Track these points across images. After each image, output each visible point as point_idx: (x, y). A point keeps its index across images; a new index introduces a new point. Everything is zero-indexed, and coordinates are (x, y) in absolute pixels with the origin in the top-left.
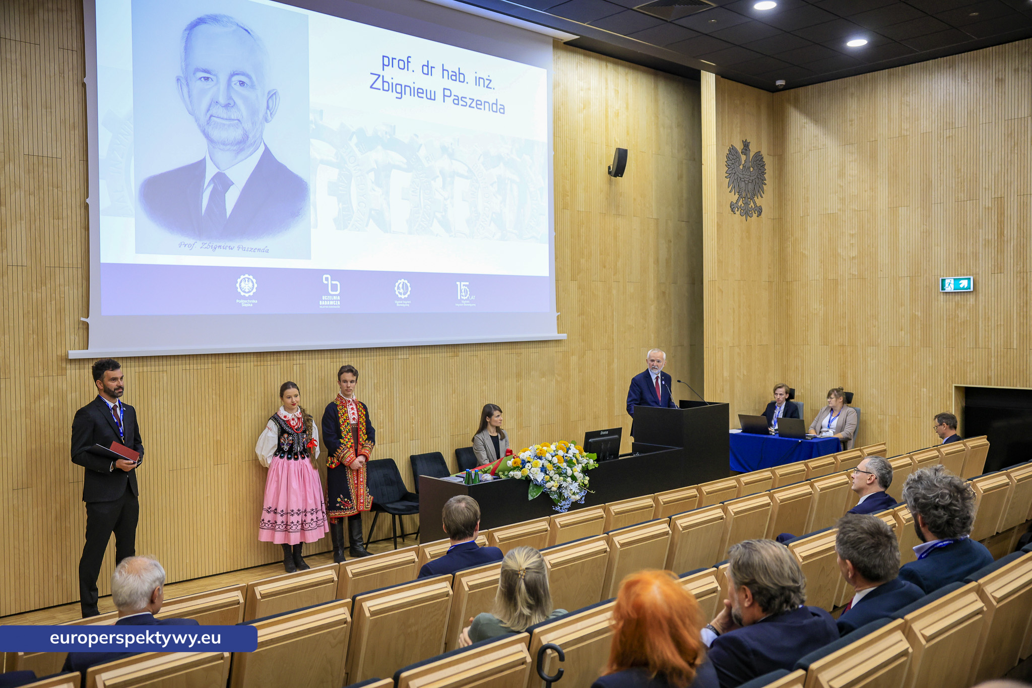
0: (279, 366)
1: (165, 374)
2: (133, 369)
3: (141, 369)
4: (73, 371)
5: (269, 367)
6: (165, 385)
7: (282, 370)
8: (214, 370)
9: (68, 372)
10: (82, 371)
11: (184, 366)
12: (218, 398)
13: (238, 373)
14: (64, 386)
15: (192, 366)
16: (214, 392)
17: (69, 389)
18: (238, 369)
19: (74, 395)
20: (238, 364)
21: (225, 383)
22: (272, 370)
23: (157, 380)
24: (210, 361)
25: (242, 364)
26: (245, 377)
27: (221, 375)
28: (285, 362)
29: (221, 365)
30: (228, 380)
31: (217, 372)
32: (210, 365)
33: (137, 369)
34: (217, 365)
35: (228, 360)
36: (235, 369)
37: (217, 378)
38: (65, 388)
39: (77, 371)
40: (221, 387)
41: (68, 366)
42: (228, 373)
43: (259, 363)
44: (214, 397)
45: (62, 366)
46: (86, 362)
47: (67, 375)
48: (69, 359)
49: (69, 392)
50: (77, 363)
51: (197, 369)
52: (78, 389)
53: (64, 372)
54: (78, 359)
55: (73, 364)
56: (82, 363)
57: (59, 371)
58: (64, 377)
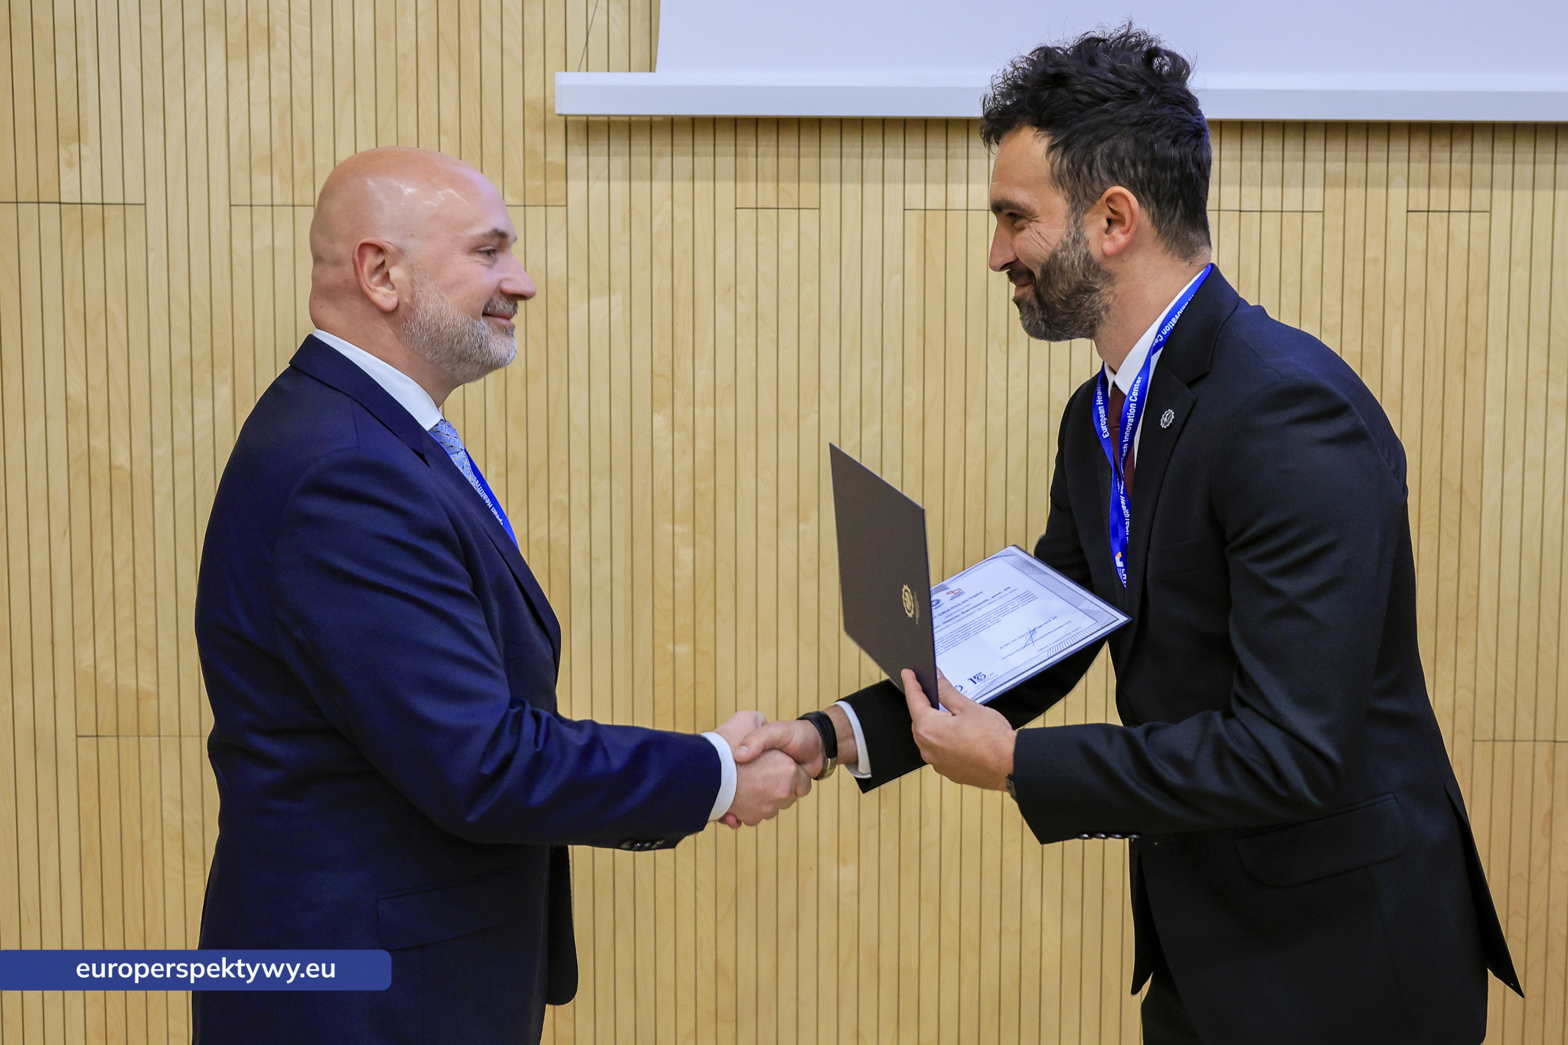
2: (894, 190)
3: (936, 193)
4: (599, 186)
8: (1334, 219)
9: (576, 188)
10: (640, 187)
14: (557, 260)
17: (578, 270)
18: (1479, 223)
21: (1395, 297)
24: (1315, 167)
27: (1375, 251)
29: (1376, 194)
30: (1416, 283)
31: (1354, 234)
32: (1314, 196)
33: (915, 191)
34: (1355, 194)
35: (1419, 169)
36: (1459, 222)
37: (1354, 269)
38: (557, 269)
40: (1373, 317)
41: (577, 161)
42: (1417, 241)
45: (545, 156)
46: (661, 143)
47: (566, 206)
48: (577, 121)
49: (576, 290)
50: (618, 146)
51: (1240, 211)
52: (620, 280)
53: (554, 191)
54: (621, 123)
55: (598, 147)
56: (641, 146)
57: (536, 182)
58: (556, 214)
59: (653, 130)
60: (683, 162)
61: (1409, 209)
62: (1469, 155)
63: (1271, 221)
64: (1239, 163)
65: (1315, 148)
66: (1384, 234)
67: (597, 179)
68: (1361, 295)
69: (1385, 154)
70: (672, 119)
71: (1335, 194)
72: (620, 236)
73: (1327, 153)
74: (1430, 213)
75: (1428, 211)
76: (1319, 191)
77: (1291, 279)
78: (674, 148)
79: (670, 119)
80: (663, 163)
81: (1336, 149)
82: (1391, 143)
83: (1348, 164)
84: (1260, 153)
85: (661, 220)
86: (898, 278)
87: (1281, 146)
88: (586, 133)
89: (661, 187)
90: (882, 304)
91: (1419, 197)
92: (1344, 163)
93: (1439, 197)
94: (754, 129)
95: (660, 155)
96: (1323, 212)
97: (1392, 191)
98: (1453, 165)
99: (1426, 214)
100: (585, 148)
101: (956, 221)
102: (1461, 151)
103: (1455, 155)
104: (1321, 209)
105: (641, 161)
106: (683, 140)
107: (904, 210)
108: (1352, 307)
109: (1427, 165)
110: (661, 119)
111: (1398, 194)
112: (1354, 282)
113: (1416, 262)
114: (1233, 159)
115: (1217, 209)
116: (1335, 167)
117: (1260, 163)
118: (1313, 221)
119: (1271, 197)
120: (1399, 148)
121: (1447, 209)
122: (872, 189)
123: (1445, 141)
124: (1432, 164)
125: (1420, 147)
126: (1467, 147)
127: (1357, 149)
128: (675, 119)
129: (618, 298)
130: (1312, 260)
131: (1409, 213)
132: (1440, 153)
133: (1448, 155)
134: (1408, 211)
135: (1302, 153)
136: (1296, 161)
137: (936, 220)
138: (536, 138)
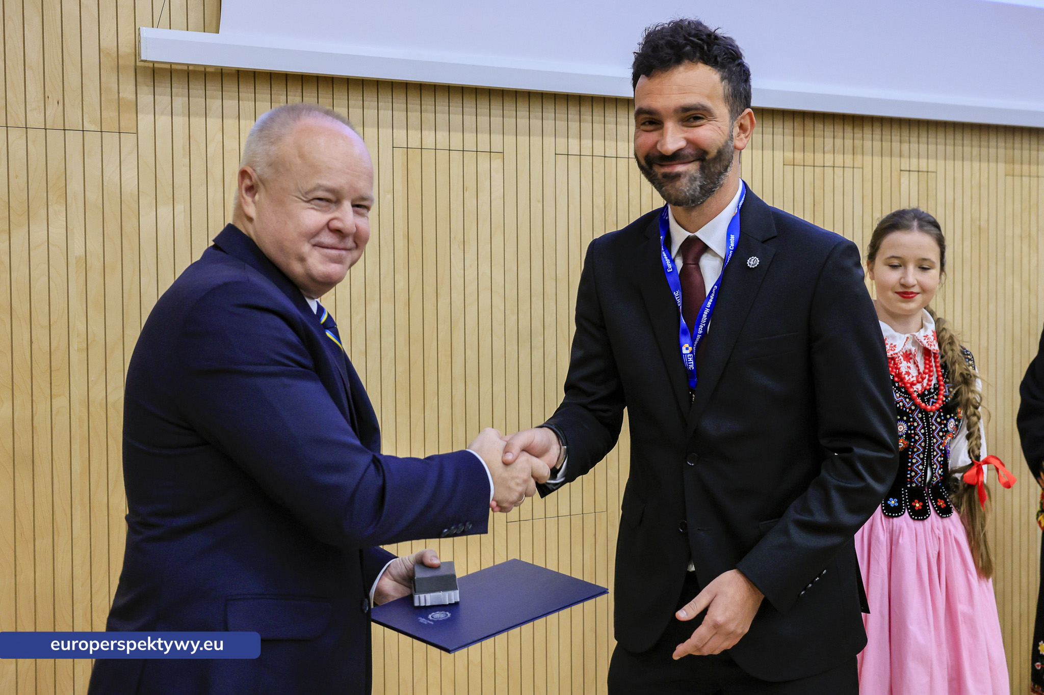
0: (858, 172)
1: (497, 163)
2: (385, 132)
3: (414, 136)
4: (163, 120)
5: (829, 171)
6: (497, 204)
7: (868, 185)
9: (145, 120)
10: (198, 122)
11: (561, 141)
14: (130, 175)
15: (587, 143)
17: (147, 186)
19: (165, 211)
22: (839, 183)
23: (470, 183)
28: (877, 159)
33: (400, 134)
38: (130, 185)
39: (180, 121)
41: (145, 98)
43: (799, 156)
45: (119, 93)
46: (213, 89)
47: (137, 133)
48: (145, 67)
49: (146, 201)
50: (179, 89)
51: (605, 157)
52: (182, 193)
53: (127, 121)
54: (182, 71)
55: (163, 89)
56: (197, 89)
57: (110, 114)
58: (128, 141)
59: (207, 77)
60: (231, 104)
64: (603, 125)
67: (162, 114)
70: (222, 69)
72: (181, 160)
78: (224, 93)
79: (220, 70)
80: (215, 104)
84: (615, 118)
85: (214, 147)
86: (390, 196)
87: (627, 115)
88: (152, 78)
89: (214, 123)
90: (379, 215)
94: (284, 81)
95: (212, 98)
100: (152, 88)
101: (428, 156)
105: (197, 102)
106: (231, 88)
107: (393, 147)
110: (212, 70)
115: (592, 154)
122: (371, 131)
129: (179, 208)
137: (415, 155)
138: (110, 80)
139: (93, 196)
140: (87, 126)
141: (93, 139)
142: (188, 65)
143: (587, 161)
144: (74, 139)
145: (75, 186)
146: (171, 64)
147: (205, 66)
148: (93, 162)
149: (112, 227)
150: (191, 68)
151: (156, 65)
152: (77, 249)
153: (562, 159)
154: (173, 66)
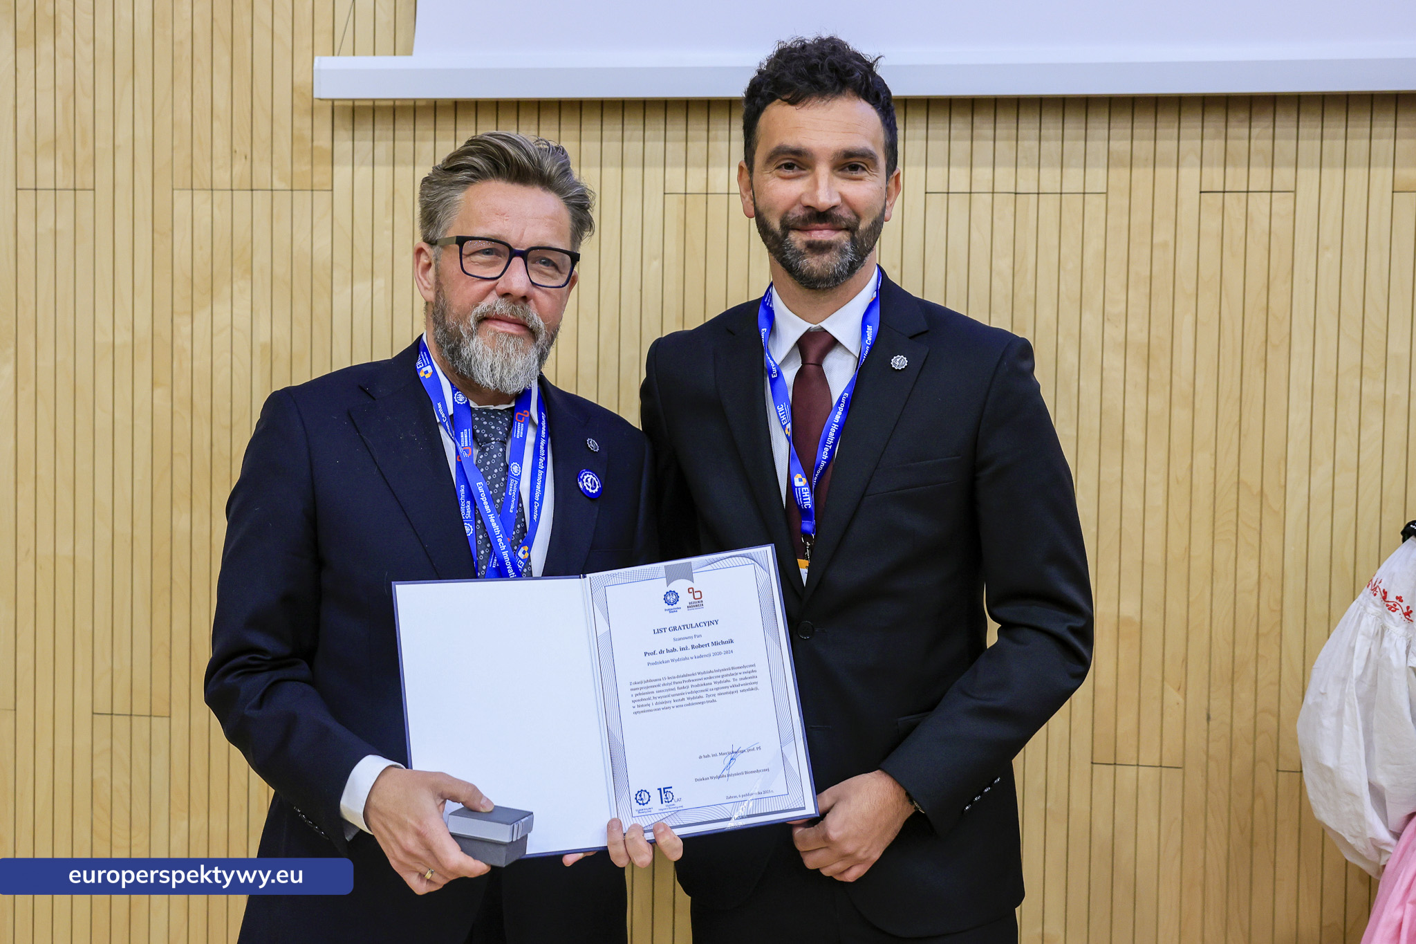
2: (654, 173)
4: (363, 172)
8: (1118, 201)
9: (342, 173)
12: (1136, 372)
13: (1281, 226)
14: (322, 243)
15: (983, 172)
16: (1114, 333)
17: (342, 256)
18: (1282, 204)
19: (362, 287)
20: (1284, 175)
21: (1186, 284)
24: (1097, 146)
25: (1308, 175)
26: (1329, 257)
27: (1163, 234)
29: (1166, 174)
30: (1209, 269)
31: (1141, 217)
32: (1097, 178)
33: (675, 175)
34: (1142, 175)
35: (1214, 146)
36: (1259, 203)
37: (1140, 254)
38: (322, 253)
39: (383, 172)
40: (1162, 305)
41: (343, 145)
42: (1211, 224)
44: (1114, 361)
45: (312, 141)
46: (424, 128)
47: (332, 190)
48: (344, 106)
49: (340, 275)
50: (383, 130)
51: (1016, 193)
52: (383, 264)
53: (321, 176)
54: (386, 107)
55: (364, 132)
56: (404, 130)
57: (303, 167)
58: (322, 199)
59: (417, 114)
61: (1203, 190)
62: (1271, 130)
63: (1049, 204)
64: (1014, 143)
65: (1098, 127)
66: (1174, 217)
67: (362, 163)
68: (1148, 282)
69: (1176, 131)
70: (435, 102)
71: (1120, 175)
72: (383, 220)
73: (1111, 131)
74: (1226, 194)
75: (1224, 192)
76: (1102, 172)
77: (1071, 264)
78: (437, 132)
79: (433, 104)
80: (425, 147)
81: (1121, 127)
82: (1182, 120)
83: (1134, 142)
84: (1038, 131)
86: (657, 264)
87: (1061, 125)
88: (351, 120)
90: (641, 290)
91: (1214, 177)
92: (1129, 142)
93: (1236, 178)
94: (515, 113)
95: (423, 139)
96: (1106, 193)
97: (1183, 171)
98: (1252, 141)
99: (1222, 194)
100: (351, 132)
101: (717, 205)
102: (1261, 128)
103: (1255, 131)
104: (1105, 191)
105: (404, 145)
106: (446, 125)
107: (665, 194)
108: (1138, 296)
109: (1223, 142)
110: (423, 103)
111: (1190, 174)
112: (1140, 268)
113: (1210, 247)
114: (1008, 139)
115: (991, 191)
116: (1120, 146)
117: (1037, 143)
118: (1095, 203)
119: (1050, 179)
120: (1191, 127)
121: (1245, 189)
122: (633, 173)
123: (1243, 115)
124: (1229, 142)
125: (1214, 123)
126: (1269, 123)
127: (1144, 127)
128: (437, 103)
129: (380, 283)
130: (1094, 245)
131: (1202, 194)
132: (1238, 130)
133: (1247, 131)
134: (1201, 192)
135: (1084, 131)
136: (1077, 139)
137: (697, 204)
138: (303, 123)
139: (281, 269)
140: (277, 185)
141: (282, 199)
142: (394, 100)
143: (982, 201)
144: (261, 199)
145: (261, 258)
146: (374, 100)
147: (415, 100)
148: (282, 227)
149: (302, 309)
150: (397, 103)
151: (357, 103)
152: (262, 336)
153: (937, 202)
154: (377, 103)
